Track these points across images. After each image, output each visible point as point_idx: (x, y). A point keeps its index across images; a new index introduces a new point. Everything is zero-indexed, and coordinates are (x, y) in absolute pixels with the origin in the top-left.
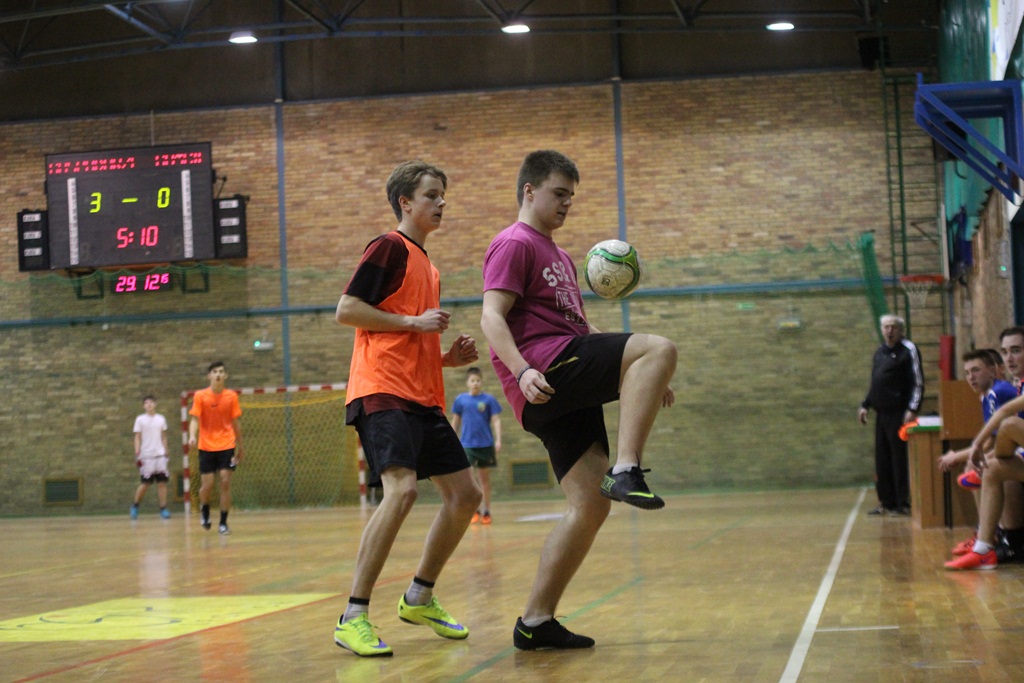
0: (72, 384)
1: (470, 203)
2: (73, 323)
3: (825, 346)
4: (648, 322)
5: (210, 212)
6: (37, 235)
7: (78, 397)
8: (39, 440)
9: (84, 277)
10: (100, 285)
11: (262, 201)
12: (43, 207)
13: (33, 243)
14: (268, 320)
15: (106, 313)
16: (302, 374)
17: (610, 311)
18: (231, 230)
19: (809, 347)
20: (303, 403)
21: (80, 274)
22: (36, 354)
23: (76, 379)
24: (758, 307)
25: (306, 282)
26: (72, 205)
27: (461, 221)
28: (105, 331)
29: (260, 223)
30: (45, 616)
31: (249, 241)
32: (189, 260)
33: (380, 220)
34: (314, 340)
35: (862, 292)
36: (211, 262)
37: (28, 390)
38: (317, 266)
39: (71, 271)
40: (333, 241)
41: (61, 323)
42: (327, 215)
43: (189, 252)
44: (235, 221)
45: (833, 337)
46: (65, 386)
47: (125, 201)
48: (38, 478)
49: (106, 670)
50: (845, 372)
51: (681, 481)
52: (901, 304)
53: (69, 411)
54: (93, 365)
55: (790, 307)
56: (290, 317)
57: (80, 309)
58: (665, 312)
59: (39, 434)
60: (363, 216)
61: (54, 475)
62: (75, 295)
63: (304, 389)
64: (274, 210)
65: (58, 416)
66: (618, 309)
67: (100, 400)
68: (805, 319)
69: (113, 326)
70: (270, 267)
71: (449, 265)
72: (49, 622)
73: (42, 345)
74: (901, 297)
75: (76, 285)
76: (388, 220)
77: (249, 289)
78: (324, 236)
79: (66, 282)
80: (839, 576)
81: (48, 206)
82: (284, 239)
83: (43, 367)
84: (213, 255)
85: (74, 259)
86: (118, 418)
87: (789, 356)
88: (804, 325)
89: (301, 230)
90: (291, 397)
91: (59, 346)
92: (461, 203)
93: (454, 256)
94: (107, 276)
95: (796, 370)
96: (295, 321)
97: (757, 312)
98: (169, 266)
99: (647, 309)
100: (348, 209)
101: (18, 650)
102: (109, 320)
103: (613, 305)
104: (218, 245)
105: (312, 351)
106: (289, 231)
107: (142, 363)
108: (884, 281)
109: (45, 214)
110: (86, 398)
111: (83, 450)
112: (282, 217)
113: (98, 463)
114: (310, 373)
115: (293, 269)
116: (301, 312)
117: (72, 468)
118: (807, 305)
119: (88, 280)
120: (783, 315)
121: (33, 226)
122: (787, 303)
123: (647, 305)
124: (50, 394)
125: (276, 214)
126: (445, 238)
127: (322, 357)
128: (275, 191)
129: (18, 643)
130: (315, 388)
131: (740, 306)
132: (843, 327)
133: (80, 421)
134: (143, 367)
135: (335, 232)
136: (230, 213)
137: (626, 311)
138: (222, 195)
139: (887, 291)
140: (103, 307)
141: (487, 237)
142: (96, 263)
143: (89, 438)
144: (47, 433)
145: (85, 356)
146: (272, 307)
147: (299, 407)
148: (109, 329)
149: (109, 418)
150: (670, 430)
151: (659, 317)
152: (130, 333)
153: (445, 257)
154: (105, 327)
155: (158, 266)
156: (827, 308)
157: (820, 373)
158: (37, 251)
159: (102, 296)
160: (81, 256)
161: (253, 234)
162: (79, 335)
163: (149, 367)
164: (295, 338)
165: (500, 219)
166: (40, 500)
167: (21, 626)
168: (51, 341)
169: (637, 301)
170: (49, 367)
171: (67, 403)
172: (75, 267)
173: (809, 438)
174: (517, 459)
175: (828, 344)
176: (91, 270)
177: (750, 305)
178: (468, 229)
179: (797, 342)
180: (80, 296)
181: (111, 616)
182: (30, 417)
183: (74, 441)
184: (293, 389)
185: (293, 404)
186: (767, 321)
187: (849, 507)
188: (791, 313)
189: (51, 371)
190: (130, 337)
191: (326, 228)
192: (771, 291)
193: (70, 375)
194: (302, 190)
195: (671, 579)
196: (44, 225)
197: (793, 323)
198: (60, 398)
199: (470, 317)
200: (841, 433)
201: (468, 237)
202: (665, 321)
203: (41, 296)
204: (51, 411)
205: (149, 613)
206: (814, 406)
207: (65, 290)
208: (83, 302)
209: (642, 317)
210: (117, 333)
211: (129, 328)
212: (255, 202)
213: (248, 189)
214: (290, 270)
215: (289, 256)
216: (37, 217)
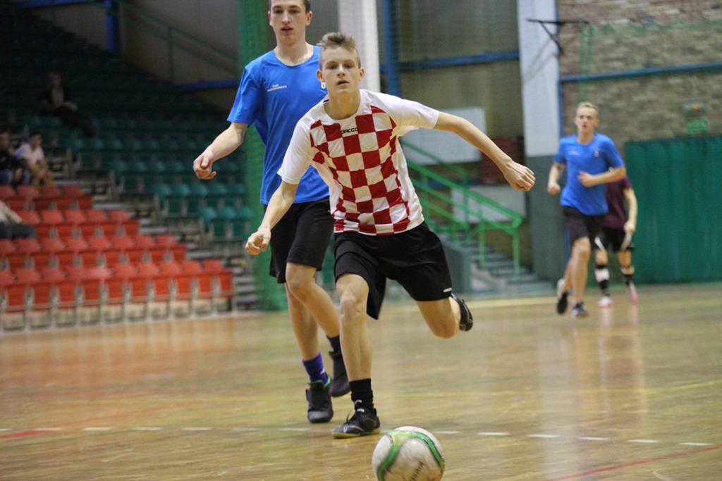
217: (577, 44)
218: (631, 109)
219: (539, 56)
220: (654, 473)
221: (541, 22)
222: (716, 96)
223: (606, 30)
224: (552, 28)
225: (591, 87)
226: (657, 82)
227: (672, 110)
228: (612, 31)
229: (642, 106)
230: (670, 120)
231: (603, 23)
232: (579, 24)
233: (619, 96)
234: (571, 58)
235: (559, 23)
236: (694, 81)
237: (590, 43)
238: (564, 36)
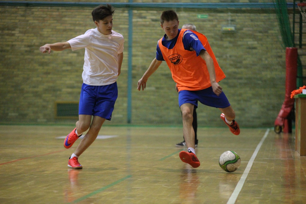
3: (249, 43)
4: (143, 23)
17: (121, 15)
19: (239, 43)
24: (211, 18)
35: (274, 12)
45: (255, 38)
50: (261, 59)
51: (157, 119)
52: (297, 20)
55: (230, 18)
58: (154, 17)
66: (126, 14)
68: (238, 26)
74: (297, 16)
80: (247, 181)
87: (227, 48)
88: (237, 30)
95: (230, 56)
97: (210, 21)
99: (143, 15)
103: (123, 11)
108: (287, 4)
118: (240, 18)
120: (225, 23)
122: (228, 16)
123: (144, 13)
131: (199, 16)
132: (260, 32)
137: (131, 16)
139: (289, 12)
150: (153, 88)
151: (150, 20)
156: (252, 20)
157: (245, 59)
169: (138, 10)
173: (236, 98)
174: (60, 101)
175: (251, 42)
177: (205, 16)
179: (232, 40)
186: (215, 26)
187: (258, 140)
188: (230, 22)
192: (218, 8)
195: (146, 178)
197: (231, 28)
199: (35, 13)
200: (256, 96)
202: (153, 23)
206: (241, 78)
209: (140, 20)
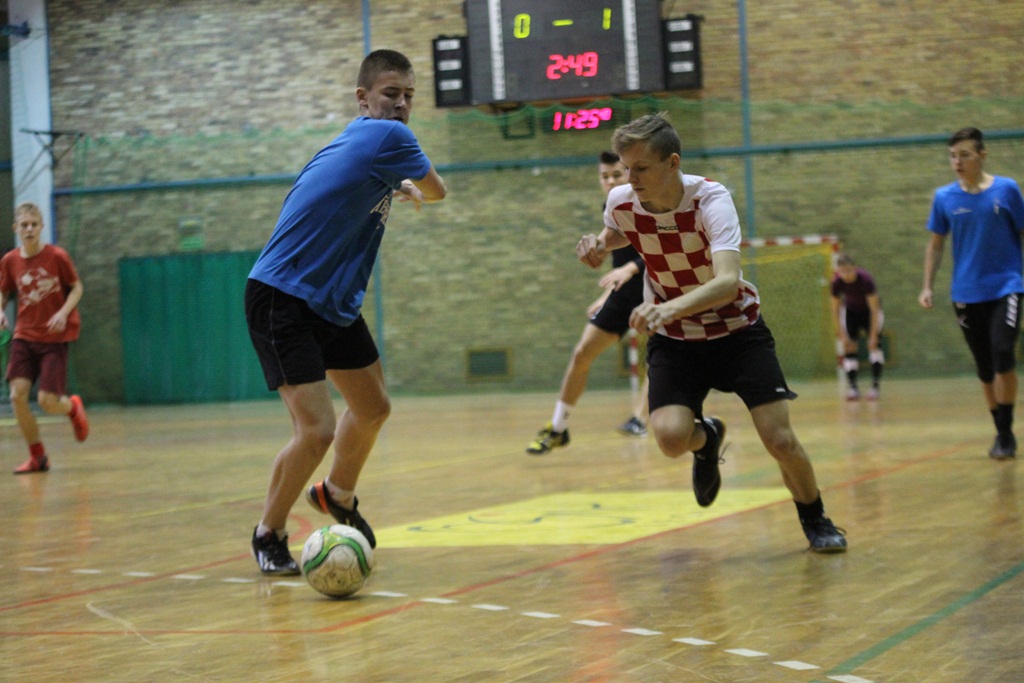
0: (499, 239)
1: (966, 20)
2: (499, 168)
5: (657, 35)
6: (455, 65)
7: (506, 254)
8: (461, 305)
9: (512, 114)
10: (530, 123)
11: (719, 21)
12: (462, 31)
13: (451, 75)
14: (728, 162)
15: (536, 155)
16: (769, 225)
18: (683, 56)
20: (770, 259)
21: (506, 110)
22: (457, 204)
23: (504, 233)
25: (770, 116)
26: (496, 30)
27: (956, 42)
28: (537, 177)
29: (718, 48)
30: (475, 514)
31: (706, 69)
32: (634, 92)
33: (859, 42)
34: (782, 185)
36: (661, 94)
37: (448, 246)
38: (786, 98)
39: (496, 107)
40: (804, 67)
41: (485, 168)
42: (795, 36)
43: (633, 82)
44: (686, 46)
46: (490, 241)
47: (559, 23)
48: (459, 349)
49: (549, 581)
53: (495, 270)
54: (522, 217)
56: (755, 159)
57: (506, 151)
59: (459, 297)
60: (839, 38)
61: (478, 345)
62: (499, 135)
63: (771, 243)
64: (733, 31)
65: (482, 276)
67: (530, 258)
69: (547, 170)
70: (728, 99)
71: (942, 95)
72: (478, 522)
73: (464, 194)
75: (504, 124)
76: (870, 42)
77: (705, 126)
78: (792, 62)
79: (490, 120)
81: (469, 32)
82: (746, 66)
83: (466, 220)
84: (660, 86)
85: (499, 93)
86: (552, 278)
89: (764, 55)
90: (755, 252)
91: (482, 194)
92: (956, 20)
93: (948, 83)
94: (538, 112)
96: (759, 162)
98: (612, 99)
100: (821, 30)
101: (443, 556)
102: (541, 164)
104: (667, 74)
105: (780, 198)
106: (751, 57)
107: (579, 213)
109: (464, 41)
110: (514, 254)
111: (511, 315)
112: (743, 42)
113: (531, 331)
114: (778, 226)
115: (757, 102)
116: (765, 152)
117: (499, 337)
119: (515, 117)
121: (450, 55)
124: (474, 251)
125: (735, 37)
126: (938, 63)
127: (792, 205)
128: (734, 10)
129: (444, 548)
130: (784, 242)
133: (508, 282)
134: (582, 218)
135: (806, 56)
136: (681, 36)
138: (673, 15)
140: (534, 149)
141: (987, 60)
142: (524, 97)
143: (519, 302)
144: (470, 296)
145: (514, 206)
146: (733, 147)
147: (766, 265)
148: (542, 176)
149: (543, 278)
152: (565, 179)
153: (938, 85)
154: (537, 172)
155: (598, 100)
158: (456, 84)
159: (531, 136)
160: (508, 88)
161: (709, 61)
162: (506, 181)
163: (588, 218)
164: (761, 183)
165: (1005, 39)
166: (462, 374)
167: (447, 527)
168: (474, 189)
170: (472, 218)
171: (492, 261)
172: (501, 102)
176: (518, 106)
178: (964, 52)
180: (507, 136)
181: (551, 514)
182: (451, 277)
183: (502, 305)
184: (758, 243)
185: (759, 261)
189: (474, 224)
190: (566, 184)
191: (795, 52)
193: (496, 228)
194: (767, 7)
196: (463, 54)
198: (485, 255)
201: (966, 61)
203: (461, 137)
204: (475, 271)
205: (597, 511)
207: (489, 129)
208: (510, 143)
210: (550, 179)
211: (565, 172)
212: (711, 23)
213: (702, 7)
214: (753, 103)
215: (752, 86)
216: (454, 45)
217: (72, 156)
218: (125, 224)
219: (31, 167)
220: (88, 605)
221: (37, 133)
222: (212, 213)
223: (101, 142)
224: (46, 139)
225: (85, 201)
226: (153, 197)
227: (168, 226)
228: (108, 144)
229: (137, 221)
230: (166, 237)
231: (99, 135)
232: (75, 136)
233: (113, 211)
234: (65, 171)
235: (54, 135)
236: (190, 197)
237: (85, 155)
238: (57, 148)
